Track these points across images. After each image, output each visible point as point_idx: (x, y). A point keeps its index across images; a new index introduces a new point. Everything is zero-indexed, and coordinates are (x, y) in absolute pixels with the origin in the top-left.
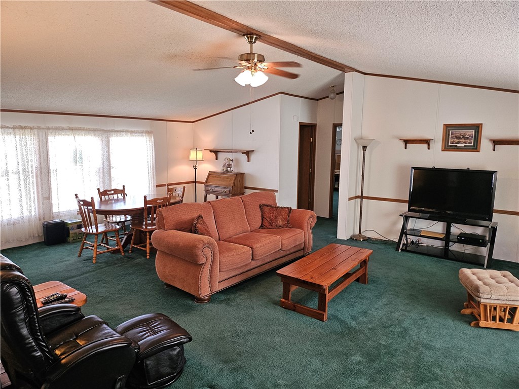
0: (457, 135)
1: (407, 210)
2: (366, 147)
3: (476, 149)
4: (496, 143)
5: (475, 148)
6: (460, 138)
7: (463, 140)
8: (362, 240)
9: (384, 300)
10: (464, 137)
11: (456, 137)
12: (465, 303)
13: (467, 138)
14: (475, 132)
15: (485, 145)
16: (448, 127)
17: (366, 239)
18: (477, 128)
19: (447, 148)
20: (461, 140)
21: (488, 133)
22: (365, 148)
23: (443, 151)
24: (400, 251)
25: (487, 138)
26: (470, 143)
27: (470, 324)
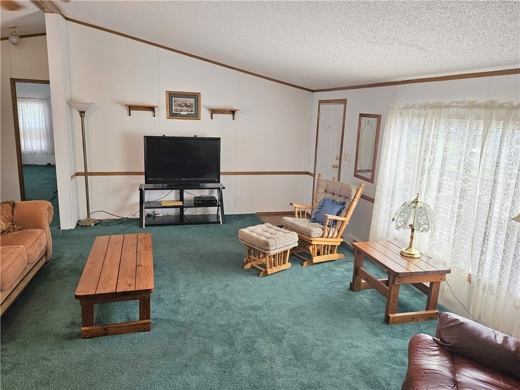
0: (180, 103)
1: (143, 182)
2: (84, 112)
3: (197, 117)
4: (213, 111)
5: (196, 116)
6: (182, 106)
7: (185, 108)
8: (93, 225)
9: (181, 281)
10: (186, 105)
11: (179, 105)
12: (245, 259)
13: (189, 106)
14: (195, 101)
15: (204, 113)
16: (171, 95)
17: (97, 222)
18: (196, 96)
19: (172, 115)
20: (184, 108)
21: (206, 102)
22: (82, 113)
23: (168, 118)
24: (144, 227)
25: (206, 107)
26: (191, 111)
27: (259, 275)
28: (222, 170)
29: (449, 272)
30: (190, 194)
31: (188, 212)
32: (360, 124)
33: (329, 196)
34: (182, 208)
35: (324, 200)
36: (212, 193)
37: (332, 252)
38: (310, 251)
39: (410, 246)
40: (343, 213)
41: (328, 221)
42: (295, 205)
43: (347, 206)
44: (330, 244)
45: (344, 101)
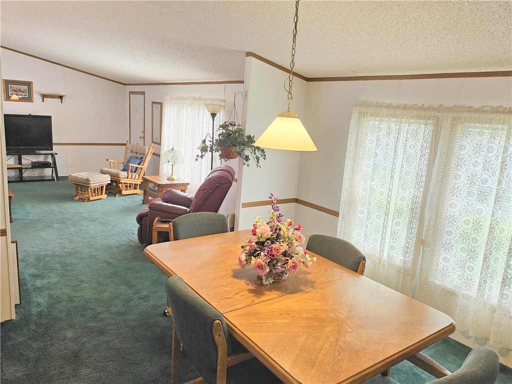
0: (15, 89)
3: (31, 100)
4: (44, 96)
5: (29, 99)
6: (17, 92)
7: (20, 93)
10: (20, 91)
12: (74, 194)
13: (23, 92)
14: (28, 88)
15: (37, 97)
16: (7, 82)
18: (29, 84)
19: (8, 98)
21: (37, 89)
23: (5, 100)
25: (38, 93)
26: (25, 95)
27: (84, 202)
28: (54, 142)
29: (189, 184)
30: (27, 160)
31: (26, 174)
32: (152, 108)
33: (133, 154)
34: (20, 170)
35: (131, 157)
36: (46, 158)
37: (135, 189)
38: (120, 188)
39: (172, 174)
40: (142, 164)
41: (130, 167)
42: (110, 160)
43: (143, 159)
44: (134, 183)
45: (143, 93)
